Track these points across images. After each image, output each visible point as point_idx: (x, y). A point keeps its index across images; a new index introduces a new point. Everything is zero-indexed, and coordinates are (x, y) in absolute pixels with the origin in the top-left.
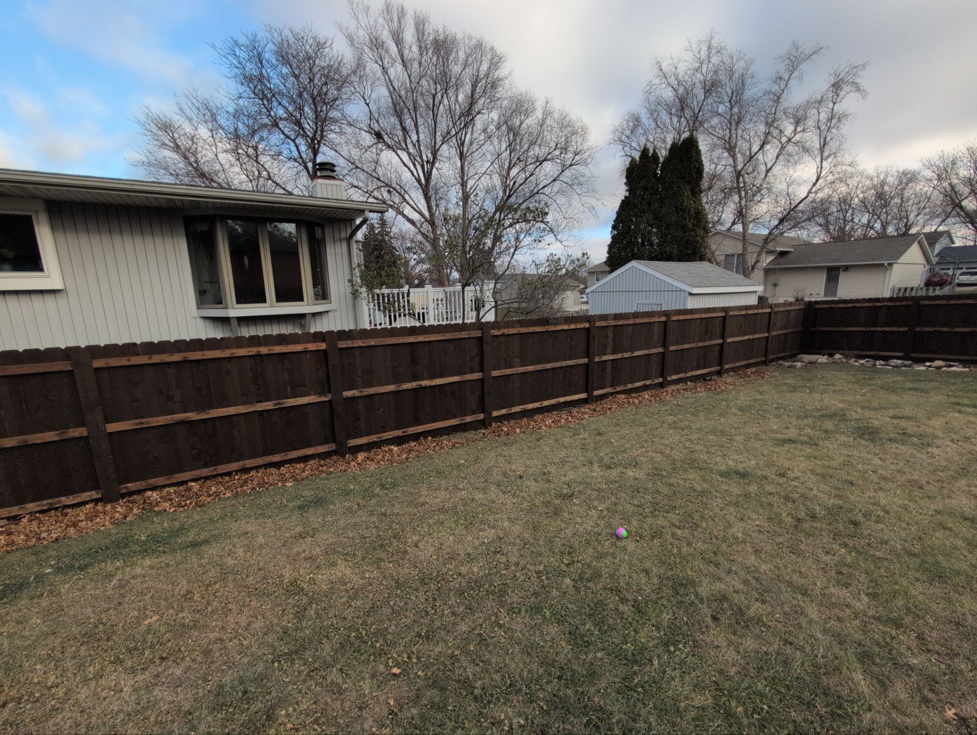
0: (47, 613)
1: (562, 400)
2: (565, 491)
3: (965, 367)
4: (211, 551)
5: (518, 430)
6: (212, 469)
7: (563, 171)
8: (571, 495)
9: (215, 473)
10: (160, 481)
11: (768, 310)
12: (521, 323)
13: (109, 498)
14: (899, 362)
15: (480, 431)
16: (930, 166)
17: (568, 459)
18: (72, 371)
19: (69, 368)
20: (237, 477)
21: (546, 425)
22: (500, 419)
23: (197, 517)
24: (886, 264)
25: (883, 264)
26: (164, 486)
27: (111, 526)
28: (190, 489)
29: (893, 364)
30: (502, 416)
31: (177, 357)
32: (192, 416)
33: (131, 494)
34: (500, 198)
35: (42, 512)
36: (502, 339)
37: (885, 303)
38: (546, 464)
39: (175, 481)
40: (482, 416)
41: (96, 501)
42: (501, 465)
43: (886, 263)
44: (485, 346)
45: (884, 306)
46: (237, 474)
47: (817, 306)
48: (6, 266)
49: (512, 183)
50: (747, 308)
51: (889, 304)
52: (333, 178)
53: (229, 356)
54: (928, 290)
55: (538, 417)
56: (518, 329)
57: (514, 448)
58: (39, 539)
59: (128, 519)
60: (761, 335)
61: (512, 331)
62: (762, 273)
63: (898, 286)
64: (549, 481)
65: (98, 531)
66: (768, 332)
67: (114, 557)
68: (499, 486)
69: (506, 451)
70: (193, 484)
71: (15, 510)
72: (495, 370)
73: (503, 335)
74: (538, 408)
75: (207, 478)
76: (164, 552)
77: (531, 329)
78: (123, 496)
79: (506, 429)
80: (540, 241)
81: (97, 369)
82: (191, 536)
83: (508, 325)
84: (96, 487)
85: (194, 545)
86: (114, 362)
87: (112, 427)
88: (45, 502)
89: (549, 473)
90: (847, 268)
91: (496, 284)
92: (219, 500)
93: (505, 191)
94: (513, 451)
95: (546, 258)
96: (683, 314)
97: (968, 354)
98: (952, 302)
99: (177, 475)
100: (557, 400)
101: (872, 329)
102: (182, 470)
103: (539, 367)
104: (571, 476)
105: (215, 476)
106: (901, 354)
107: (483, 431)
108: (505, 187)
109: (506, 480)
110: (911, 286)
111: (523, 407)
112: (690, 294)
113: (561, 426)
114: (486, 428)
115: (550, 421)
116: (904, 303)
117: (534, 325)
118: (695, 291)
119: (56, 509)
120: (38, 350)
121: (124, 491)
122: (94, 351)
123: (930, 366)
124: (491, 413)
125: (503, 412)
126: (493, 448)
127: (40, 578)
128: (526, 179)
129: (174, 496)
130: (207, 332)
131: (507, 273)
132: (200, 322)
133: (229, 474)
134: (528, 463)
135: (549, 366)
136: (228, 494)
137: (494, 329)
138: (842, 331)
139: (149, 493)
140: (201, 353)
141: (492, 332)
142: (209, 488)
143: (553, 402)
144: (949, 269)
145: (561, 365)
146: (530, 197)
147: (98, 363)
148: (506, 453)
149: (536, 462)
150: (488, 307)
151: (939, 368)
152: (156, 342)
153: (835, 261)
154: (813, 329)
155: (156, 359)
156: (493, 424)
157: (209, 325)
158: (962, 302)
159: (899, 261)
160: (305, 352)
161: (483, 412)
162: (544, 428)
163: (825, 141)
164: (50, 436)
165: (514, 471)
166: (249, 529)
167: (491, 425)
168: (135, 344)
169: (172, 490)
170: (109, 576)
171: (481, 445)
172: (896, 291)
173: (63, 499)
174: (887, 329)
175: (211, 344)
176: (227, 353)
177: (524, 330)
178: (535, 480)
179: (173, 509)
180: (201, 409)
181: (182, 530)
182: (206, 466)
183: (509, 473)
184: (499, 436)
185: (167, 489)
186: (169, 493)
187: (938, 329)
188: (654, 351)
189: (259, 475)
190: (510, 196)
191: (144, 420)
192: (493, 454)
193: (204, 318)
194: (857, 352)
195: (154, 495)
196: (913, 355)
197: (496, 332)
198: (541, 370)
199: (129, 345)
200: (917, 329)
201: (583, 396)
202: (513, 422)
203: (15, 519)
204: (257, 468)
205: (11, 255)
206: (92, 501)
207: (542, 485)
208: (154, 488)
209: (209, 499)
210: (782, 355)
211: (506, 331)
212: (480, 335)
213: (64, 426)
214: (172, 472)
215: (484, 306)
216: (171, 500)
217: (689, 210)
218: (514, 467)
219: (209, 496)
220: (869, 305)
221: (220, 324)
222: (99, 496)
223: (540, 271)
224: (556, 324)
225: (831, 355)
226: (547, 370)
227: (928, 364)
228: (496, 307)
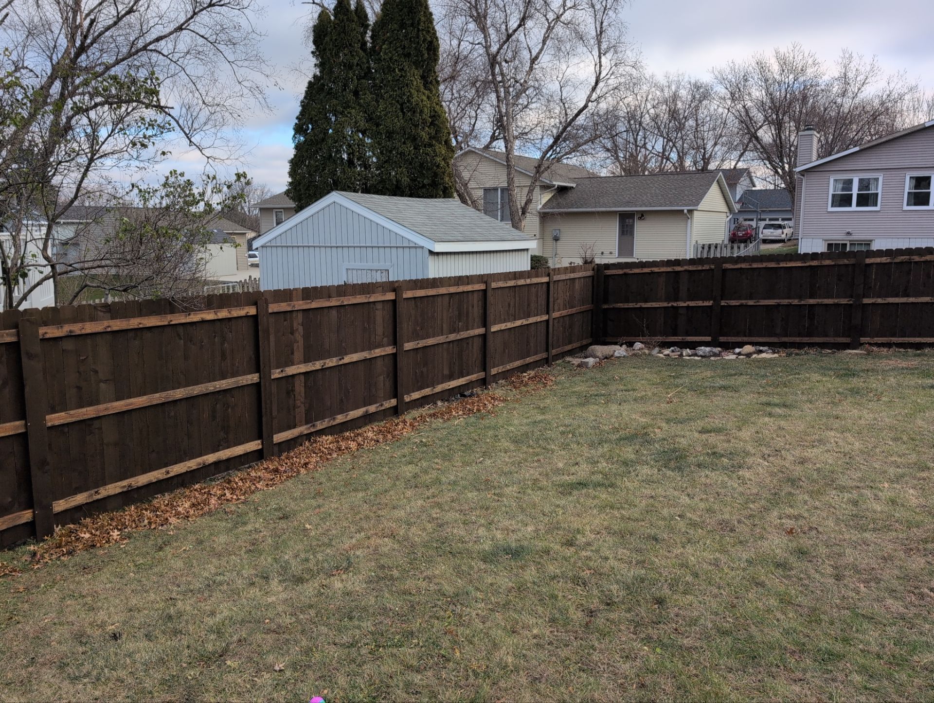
1: (211, 458)
2: (210, 647)
3: (774, 353)
5: (115, 534)
7: (195, 14)
8: (223, 654)
11: (545, 279)
12: (112, 311)
14: (708, 349)
15: (20, 550)
16: (722, 80)
17: (219, 578)
21: (178, 514)
22: (74, 515)
24: (685, 211)
25: (683, 211)
29: (701, 353)
30: (78, 508)
34: (61, 50)
36: (69, 345)
37: (686, 268)
38: (174, 595)
40: (27, 516)
42: (72, 618)
43: (685, 209)
44: (25, 360)
45: (686, 271)
47: (609, 272)
49: (86, 23)
50: (516, 275)
51: (691, 268)
54: (732, 248)
55: (161, 501)
56: (106, 323)
57: (105, 575)
60: (539, 319)
61: (90, 328)
62: (536, 220)
63: (701, 242)
64: (176, 632)
66: (548, 313)
68: (62, 667)
69: (85, 583)
72: (54, 411)
73: (70, 336)
74: (160, 482)
77: (134, 323)
79: (87, 536)
80: (144, 146)
83: (81, 314)
89: (180, 614)
90: (642, 215)
91: (50, 228)
93: (72, 40)
94: (103, 581)
95: (163, 180)
96: (422, 288)
97: (776, 335)
98: (755, 266)
100: (199, 460)
101: (675, 305)
103: (157, 398)
104: (226, 613)
106: (708, 339)
107: (32, 548)
108: (73, 30)
109: (81, 649)
110: (715, 243)
111: (125, 483)
112: (431, 253)
113: (210, 513)
114: (38, 540)
115: (187, 505)
116: (706, 267)
117: (140, 315)
118: (439, 248)
123: (739, 354)
124: (49, 507)
125: (80, 499)
126: (54, 582)
128: (119, 19)
131: (76, 203)
134: (134, 601)
135: (179, 393)
137: (46, 324)
138: (641, 308)
141: (42, 330)
143: (192, 464)
144: (752, 220)
145: (205, 391)
146: (130, 55)
148: (85, 589)
149: (152, 596)
150: (34, 276)
151: (749, 355)
153: (628, 203)
154: (606, 306)
156: (57, 529)
158: (764, 265)
159: (700, 207)
161: (30, 505)
162: (173, 520)
163: (601, 28)
165: (102, 625)
167: (51, 532)
171: (25, 578)
172: (700, 249)
174: (692, 304)
177: (118, 325)
178: (148, 637)
183: (89, 631)
184: (70, 553)
187: (744, 302)
188: (378, 352)
190: (83, 49)
192: (53, 597)
194: (660, 339)
196: (722, 339)
197: (52, 332)
198: (163, 404)
200: (723, 303)
201: (254, 446)
202: (103, 519)
207: (164, 644)
210: (568, 348)
211: (77, 328)
212: (14, 339)
215: (24, 275)
217: (421, 112)
218: (102, 615)
220: (669, 269)
223: (151, 204)
224: (187, 311)
225: (630, 345)
226: (175, 402)
227: (737, 350)
228: (54, 275)
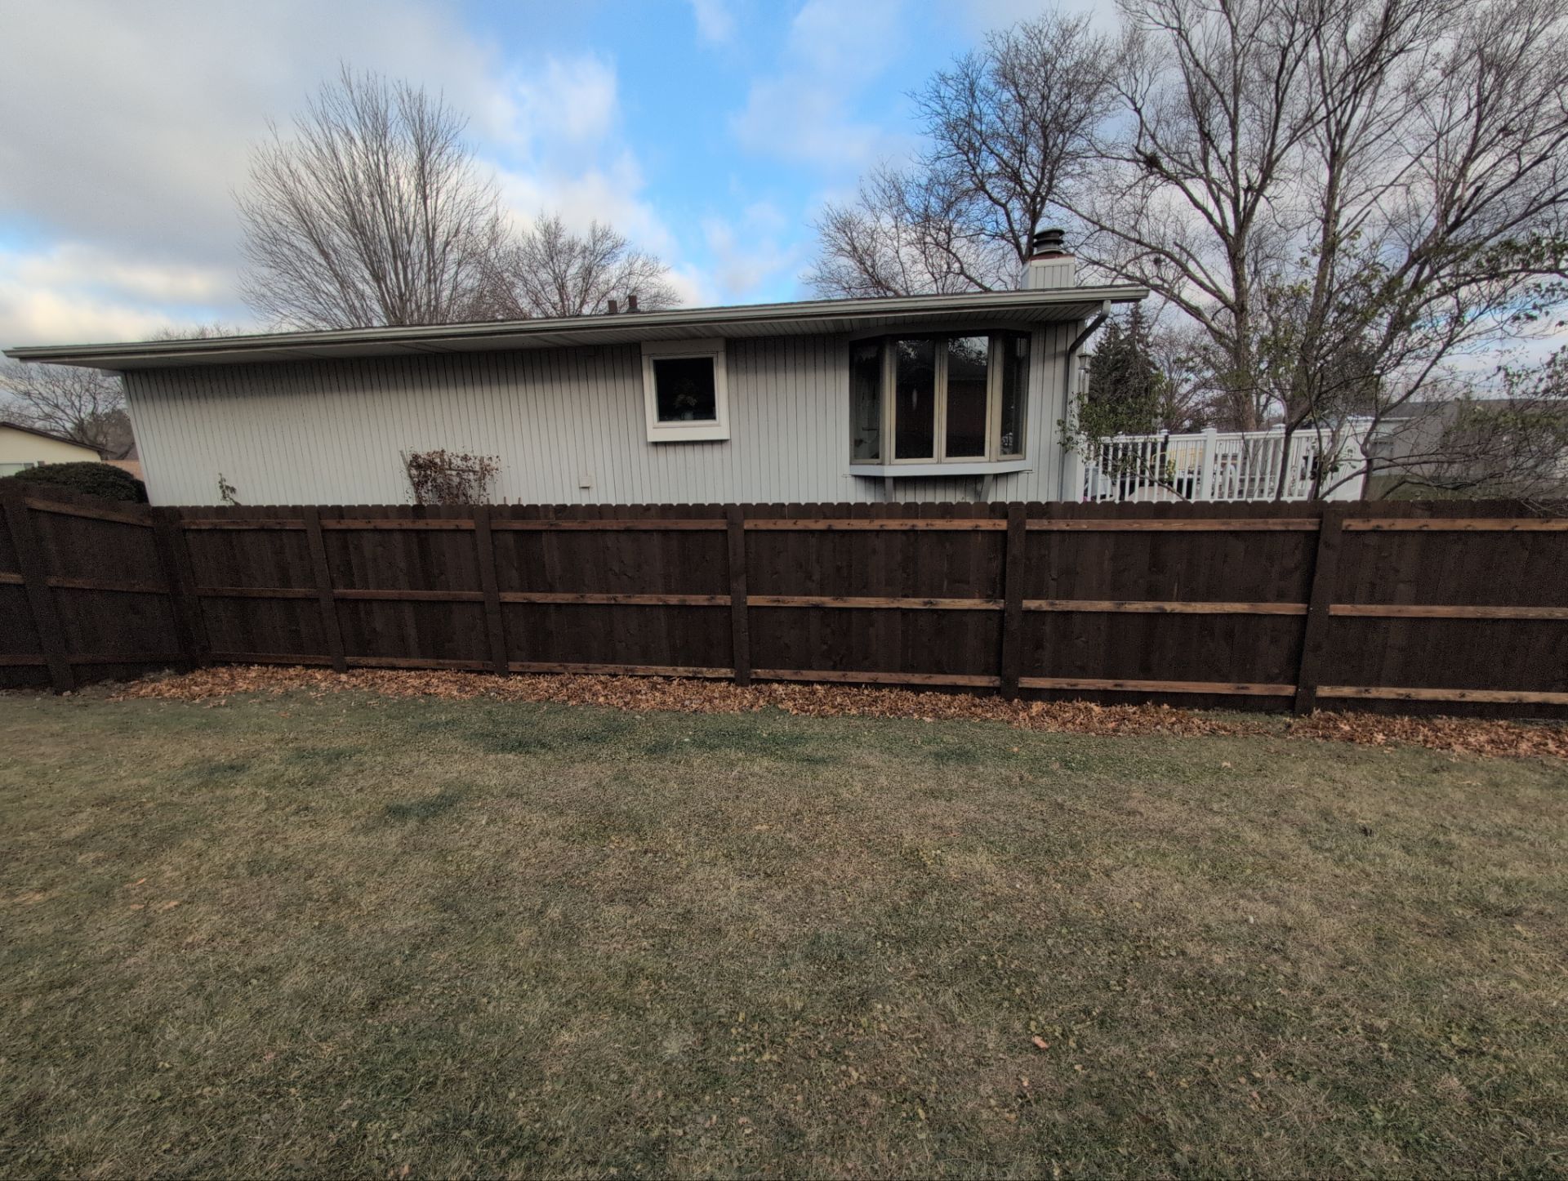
0: (682, 781)
1: (1533, 697)
2: (1492, 899)
4: (828, 773)
5: (1380, 737)
6: (840, 673)
8: (1512, 914)
9: (843, 680)
10: (787, 674)
12: (1433, 509)
13: (740, 681)
15: (1280, 717)
17: (1517, 833)
18: (726, 531)
19: (725, 528)
20: (866, 692)
21: (1466, 744)
22: (1339, 705)
23: (817, 729)
26: (790, 682)
27: (738, 712)
28: (814, 693)
30: (1344, 700)
31: (821, 525)
32: (829, 601)
33: (759, 681)
34: (1426, 233)
35: (688, 678)
36: (1374, 540)
38: (1447, 824)
39: (801, 678)
40: (1289, 690)
41: (730, 680)
42: (1320, 795)
44: (1321, 548)
46: (866, 688)
48: (689, 415)
49: (1468, 194)
52: (1059, 254)
53: (878, 528)
55: (1444, 723)
56: (1422, 522)
57: (1364, 769)
58: (683, 706)
59: (754, 709)
61: (1401, 524)
64: (1443, 861)
65: (729, 714)
67: (738, 746)
68: (1304, 832)
69: (1338, 771)
70: (819, 687)
71: (668, 670)
72: (1339, 601)
73: (1376, 531)
74: (1448, 703)
75: (834, 684)
76: (782, 758)
77: (1461, 524)
78: (753, 682)
79: (1347, 728)
80: (1531, 318)
81: (747, 532)
82: (809, 749)
83: (1391, 511)
84: (731, 665)
85: (810, 760)
86: (763, 525)
87: (753, 600)
88: (691, 669)
89: (1451, 846)
91: (1375, 423)
92: (843, 715)
93: (1444, 216)
94: (1357, 776)
95: (1548, 358)
99: (804, 672)
100: (1514, 694)
102: (810, 668)
103: (1470, 611)
104: (1522, 873)
105: (842, 684)
107: (1288, 719)
108: (1446, 201)
109: (1325, 825)
111: (1403, 691)
113: (1516, 757)
114: (1294, 717)
115: (1483, 738)
117: (1472, 516)
119: (699, 679)
120: (703, 505)
121: (754, 677)
122: (748, 510)
124: (1312, 689)
125: (1347, 691)
126: (1305, 758)
127: (680, 743)
128: (1519, 174)
129: (798, 696)
130: (858, 495)
131: (1412, 399)
132: (851, 481)
133: (858, 685)
134: (1392, 809)
135: (1505, 612)
136: (854, 712)
137: (1352, 516)
139: (775, 686)
140: (847, 521)
141: (1346, 523)
142: (834, 696)
143: (1503, 696)
146: (1526, 214)
147: (749, 525)
148: (1338, 775)
149: (1417, 813)
150: (1345, 470)
152: (803, 503)
155: (801, 525)
156: (1316, 712)
157: (861, 485)
160: (975, 531)
161: (1294, 681)
162: (1458, 748)
164: (701, 600)
165: (1352, 815)
166: (871, 763)
167: (1309, 712)
168: (783, 505)
169: (797, 688)
170: (731, 765)
171: (1276, 744)
173: (705, 669)
175: (860, 511)
176: (876, 525)
177: (1436, 524)
178: (1407, 849)
179: (795, 712)
180: (838, 595)
181: (798, 739)
182: (834, 668)
183: (1336, 813)
184: (1324, 737)
185: (792, 686)
186: (794, 692)
189: (892, 696)
190: (1458, 223)
191: (781, 598)
192: (1303, 768)
193: (856, 477)
195: (780, 689)
197: (1357, 525)
198: (1478, 620)
199: (778, 504)
202: (1369, 718)
203: (668, 679)
204: (891, 686)
205: (693, 401)
206: (727, 679)
207: (1420, 864)
208: (780, 682)
209: (833, 711)
211: (1385, 524)
212: (1314, 528)
213: (712, 592)
214: (800, 667)
215: (1335, 469)
216: (795, 700)
218: (1351, 806)
219: (834, 707)
221: (873, 486)
222: (732, 676)
223: (1517, 392)
224: (1547, 516)
226: (1496, 621)
228: (1368, 472)
